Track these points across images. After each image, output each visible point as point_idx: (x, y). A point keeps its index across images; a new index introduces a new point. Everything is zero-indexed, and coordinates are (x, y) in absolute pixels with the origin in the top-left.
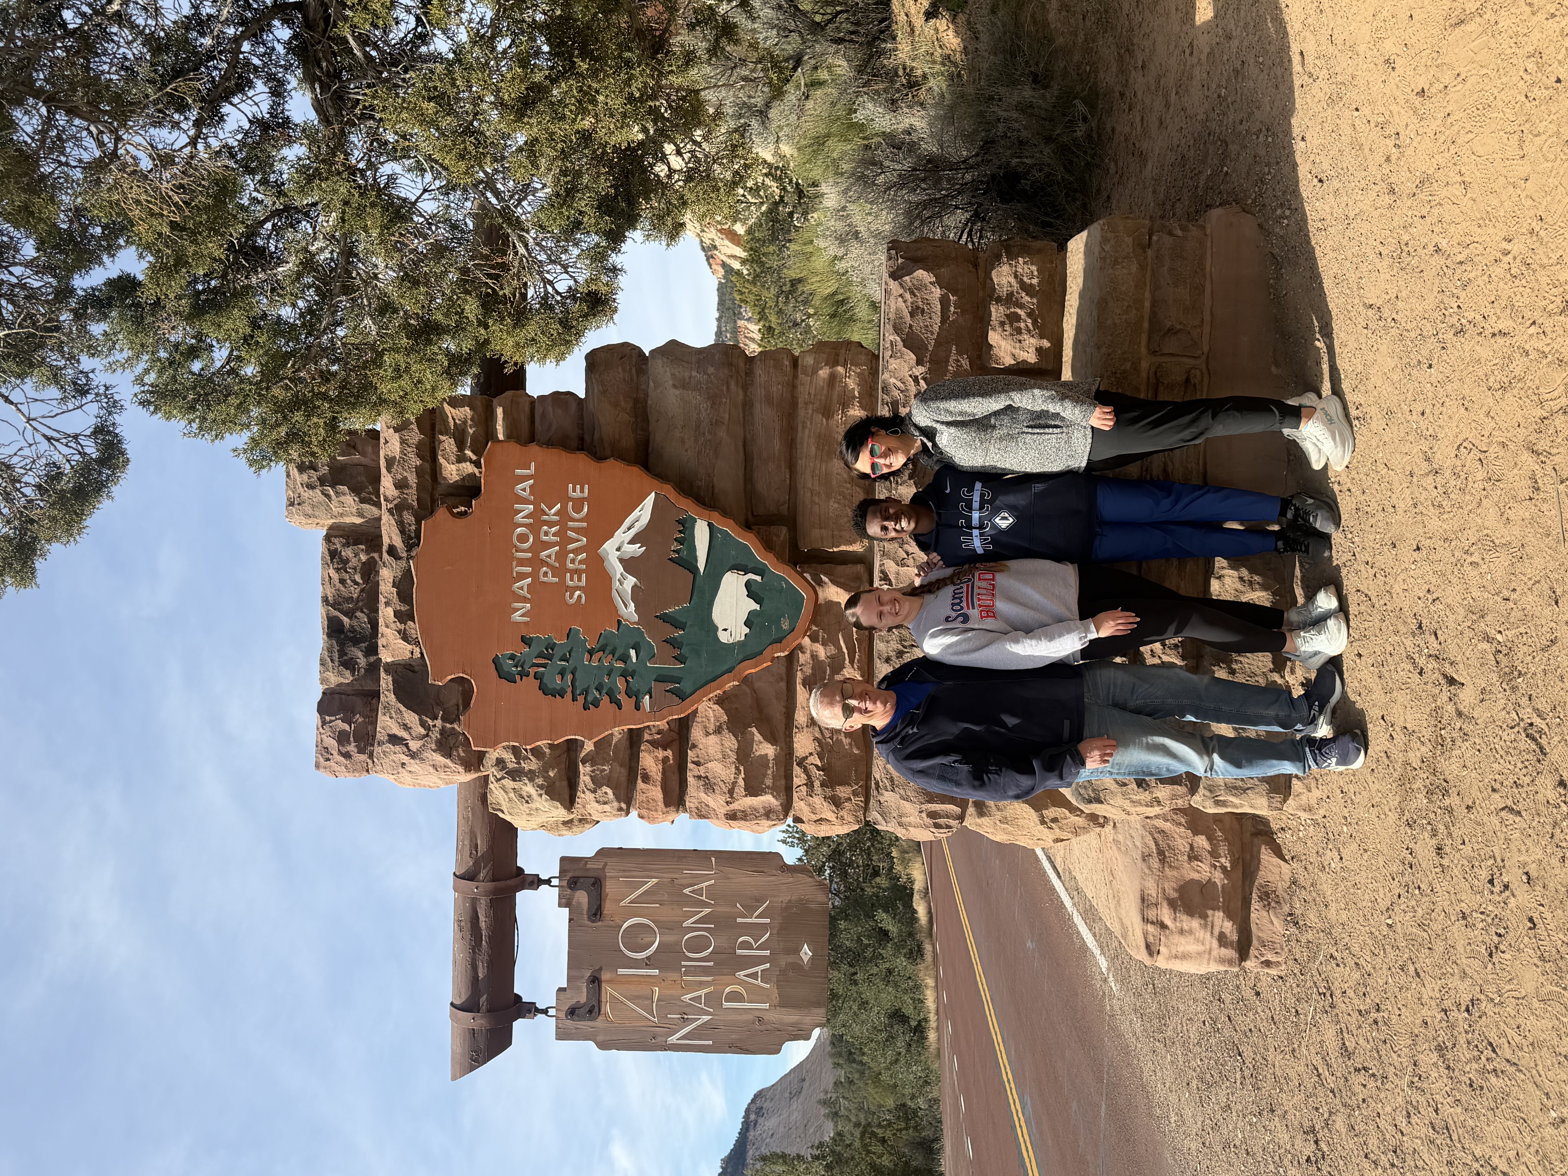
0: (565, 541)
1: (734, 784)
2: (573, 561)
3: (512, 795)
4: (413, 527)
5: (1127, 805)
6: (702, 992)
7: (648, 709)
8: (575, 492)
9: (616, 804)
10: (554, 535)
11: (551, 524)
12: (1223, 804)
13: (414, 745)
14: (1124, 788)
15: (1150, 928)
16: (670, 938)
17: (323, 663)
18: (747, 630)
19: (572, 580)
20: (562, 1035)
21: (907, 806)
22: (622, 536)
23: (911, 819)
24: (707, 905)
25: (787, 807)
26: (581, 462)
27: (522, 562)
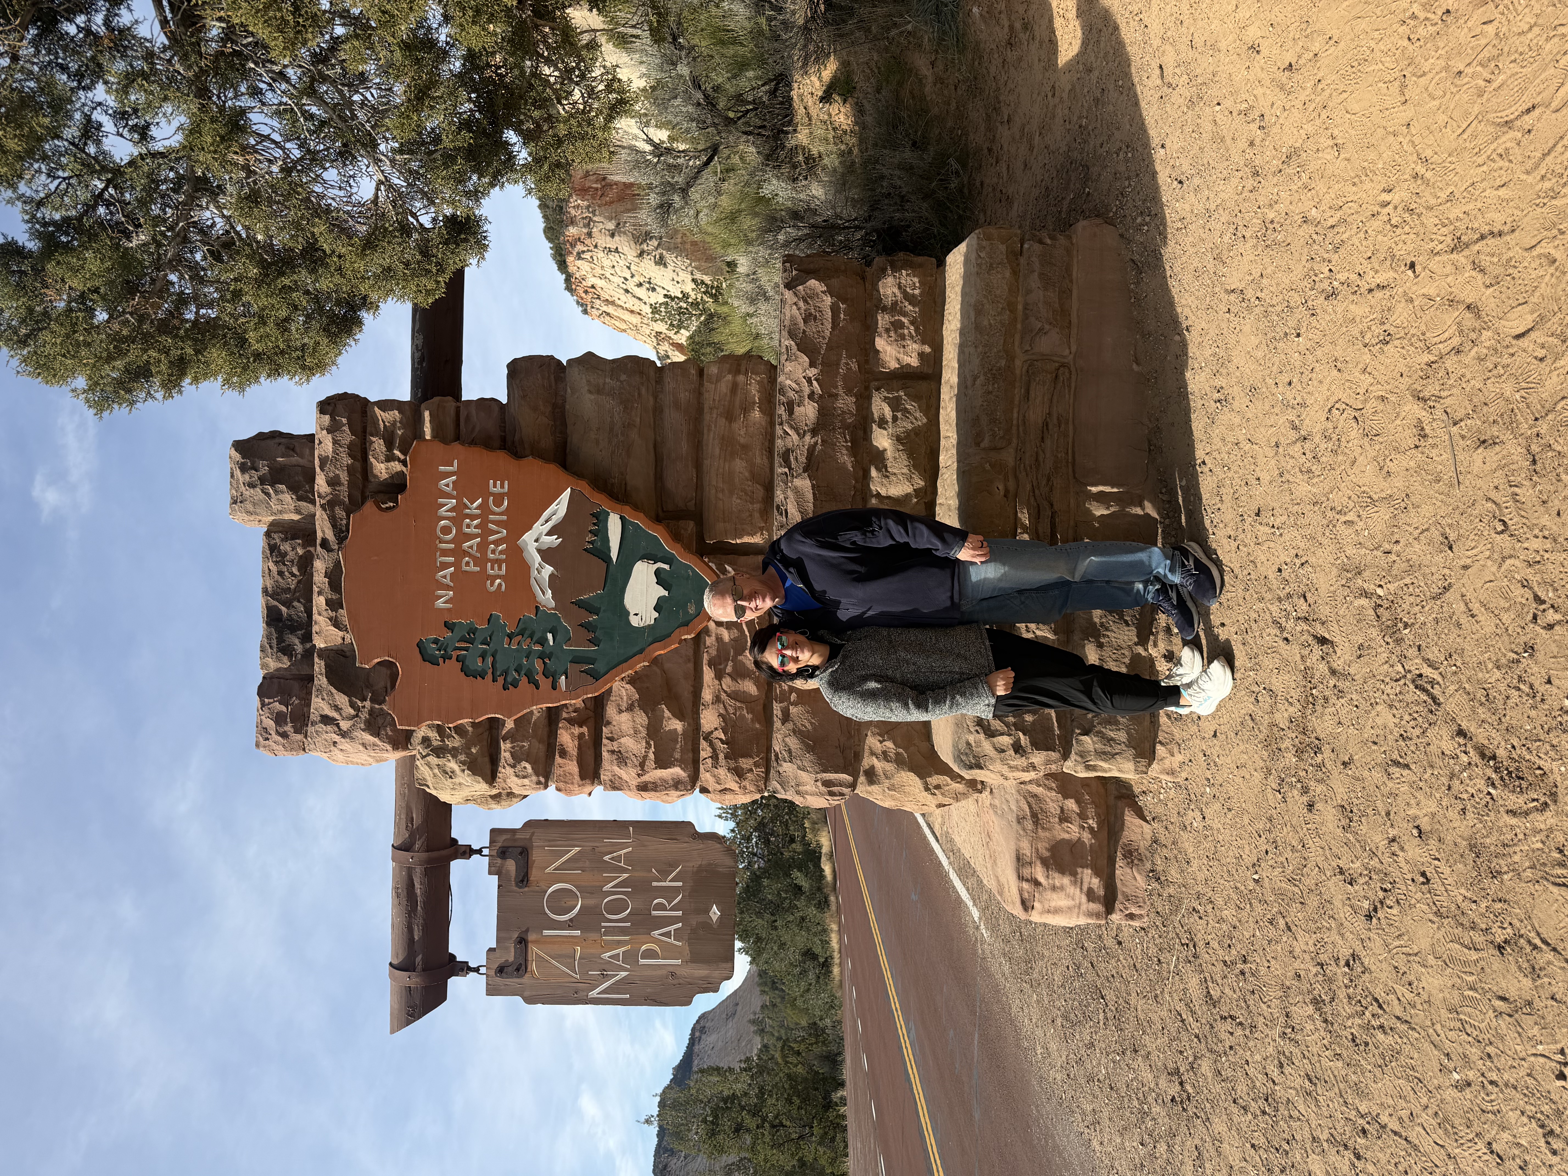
0: (486, 532)
1: (645, 757)
2: (493, 552)
3: (436, 771)
4: (344, 522)
5: (1005, 770)
6: (620, 951)
7: (564, 689)
8: (495, 487)
9: (534, 778)
10: (476, 527)
11: (473, 517)
12: (1093, 768)
13: (345, 725)
14: (1003, 755)
15: (1025, 885)
16: (591, 902)
17: (263, 650)
18: (656, 615)
19: (492, 569)
20: (492, 991)
21: (804, 776)
22: (540, 528)
23: (808, 788)
24: (625, 870)
25: (694, 778)
26: (501, 459)
27: (445, 553)
